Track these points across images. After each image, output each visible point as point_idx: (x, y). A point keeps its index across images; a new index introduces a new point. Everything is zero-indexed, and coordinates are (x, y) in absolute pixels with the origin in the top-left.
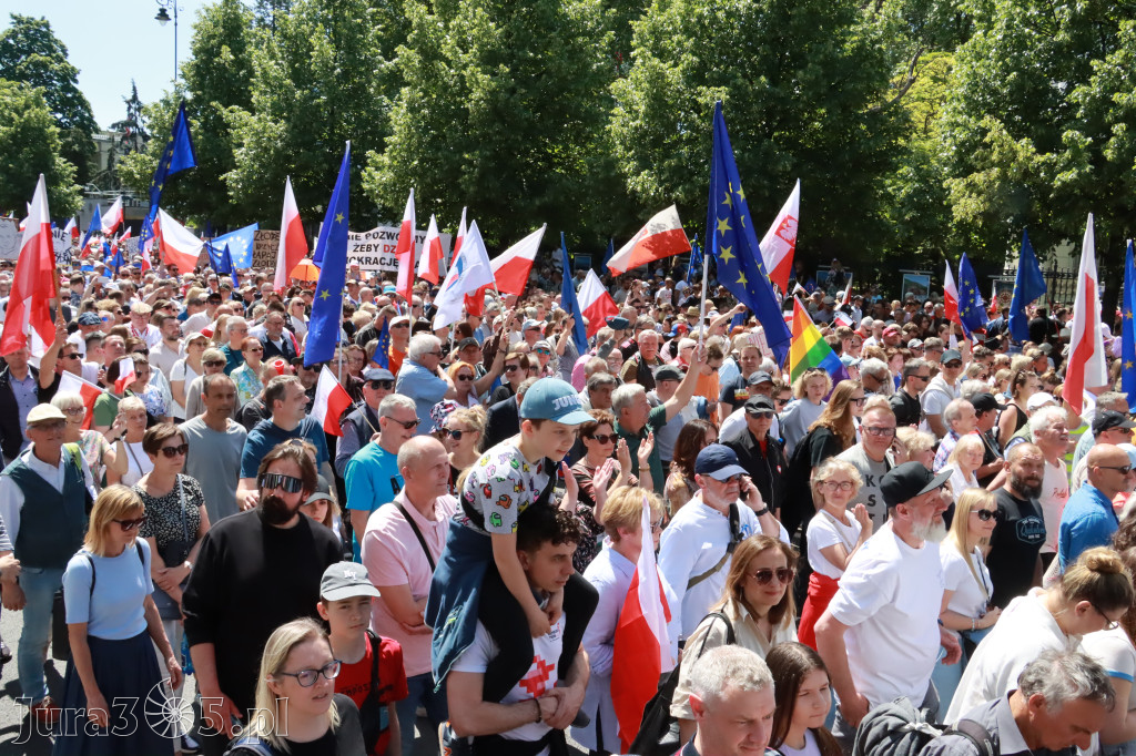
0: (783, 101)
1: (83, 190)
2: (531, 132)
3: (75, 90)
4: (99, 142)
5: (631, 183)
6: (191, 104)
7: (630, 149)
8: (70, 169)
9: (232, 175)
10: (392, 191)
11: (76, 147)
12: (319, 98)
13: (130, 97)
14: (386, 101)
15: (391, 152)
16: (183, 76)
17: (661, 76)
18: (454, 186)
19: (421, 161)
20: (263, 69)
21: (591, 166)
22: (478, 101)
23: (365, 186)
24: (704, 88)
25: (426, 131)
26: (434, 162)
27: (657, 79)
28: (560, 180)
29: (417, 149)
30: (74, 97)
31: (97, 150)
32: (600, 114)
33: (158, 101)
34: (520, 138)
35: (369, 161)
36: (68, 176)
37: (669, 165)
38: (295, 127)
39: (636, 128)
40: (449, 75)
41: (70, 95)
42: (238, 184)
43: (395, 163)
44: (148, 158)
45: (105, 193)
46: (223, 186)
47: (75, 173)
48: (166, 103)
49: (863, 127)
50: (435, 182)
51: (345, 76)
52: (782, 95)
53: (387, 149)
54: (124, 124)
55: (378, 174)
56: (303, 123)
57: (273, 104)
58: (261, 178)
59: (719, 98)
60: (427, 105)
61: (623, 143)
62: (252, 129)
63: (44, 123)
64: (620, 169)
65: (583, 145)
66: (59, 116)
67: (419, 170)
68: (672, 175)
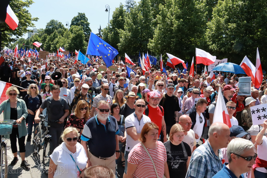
0: (250, 27)
2: (187, 35)
3: (89, 27)
5: (210, 47)
6: (111, 29)
7: (211, 39)
8: (86, 43)
9: (119, 44)
12: (139, 27)
13: (99, 29)
14: (154, 28)
15: (154, 39)
16: (110, 23)
17: (220, 21)
19: (161, 41)
20: (127, 21)
21: (201, 43)
22: (175, 27)
23: (148, 47)
24: (230, 24)
25: (163, 34)
26: (164, 41)
27: (218, 22)
28: (193, 46)
32: (203, 31)
35: (149, 41)
36: (86, 45)
37: (220, 43)
38: (133, 34)
39: (212, 34)
40: (168, 21)
41: (88, 28)
48: (106, 28)
51: (145, 23)
52: (250, 25)
53: (153, 38)
54: (98, 34)
55: (151, 44)
56: (135, 33)
57: (129, 28)
58: (125, 45)
59: (233, 26)
60: (163, 28)
61: (209, 37)
62: (124, 34)
63: (82, 34)
64: (208, 44)
65: (199, 39)
66: (85, 33)
67: (161, 43)
68: (221, 45)
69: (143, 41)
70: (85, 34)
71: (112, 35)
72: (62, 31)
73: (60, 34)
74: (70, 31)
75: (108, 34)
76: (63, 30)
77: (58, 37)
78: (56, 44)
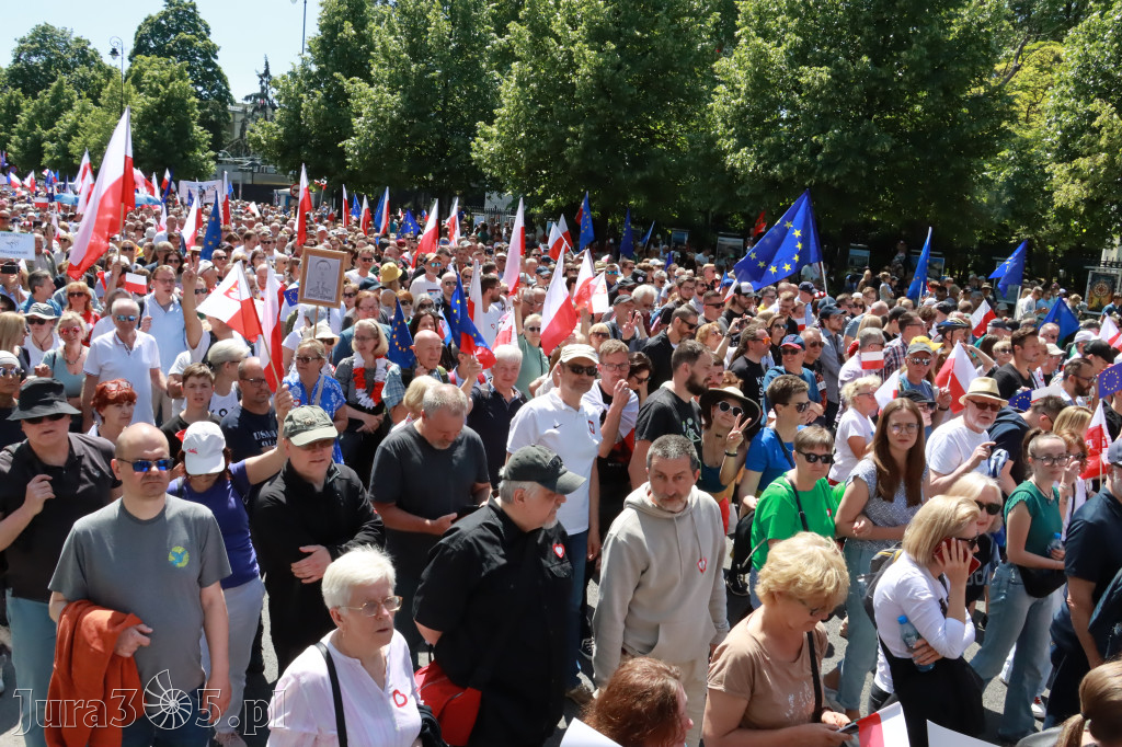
0: (885, 81)
1: (216, 156)
2: (634, 109)
3: (215, 66)
4: (234, 113)
5: (730, 160)
6: (315, 76)
7: (731, 127)
8: (206, 136)
9: (350, 143)
10: (499, 161)
11: (213, 117)
12: (434, 71)
13: (262, 71)
14: (497, 75)
15: (500, 123)
16: (310, 50)
17: (764, 55)
18: (559, 158)
19: (528, 133)
20: (383, 43)
21: (692, 142)
22: (584, 77)
23: (474, 155)
24: (806, 68)
25: (534, 104)
26: (540, 133)
27: (760, 58)
28: (661, 156)
29: (525, 122)
30: (213, 72)
31: (231, 121)
32: (701, 93)
33: (285, 73)
34: (623, 113)
35: (478, 132)
36: (204, 143)
37: (769, 143)
38: (410, 99)
39: (738, 107)
40: (558, 51)
41: (210, 70)
42: (355, 151)
43: (503, 134)
44: (274, 126)
46: (342, 153)
47: (210, 140)
48: (293, 75)
49: (965, 110)
50: (541, 153)
51: (459, 51)
52: (884, 75)
53: (495, 121)
54: (256, 96)
55: (486, 144)
56: (418, 95)
57: (391, 76)
58: (377, 145)
59: (820, 78)
60: (536, 80)
61: (724, 121)
62: (371, 100)
63: (185, 93)
64: (720, 146)
65: (685, 123)
66: (200, 89)
67: (526, 142)
68: (771, 153)
69: (452, 129)
70: (198, 95)
71: (319, 104)
72: (94, 78)
73: (84, 93)
74: (129, 80)
75: (301, 100)
76: (99, 75)
77: (76, 108)
78: (68, 138)
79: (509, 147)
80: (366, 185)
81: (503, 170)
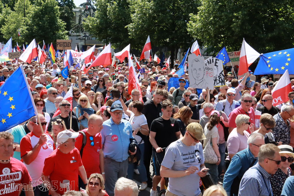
1: (69, 33)
4: (75, 12)
10: (200, 32)
11: (66, 15)
18: (229, 29)
31: (74, 16)
34: (262, 4)
42: (133, 30)
43: (202, 19)
44: (95, 19)
45: (78, 34)
46: (126, 30)
47: (65, 26)
50: (220, 27)
79: (205, 25)
80: (138, 45)
81: (203, 36)
